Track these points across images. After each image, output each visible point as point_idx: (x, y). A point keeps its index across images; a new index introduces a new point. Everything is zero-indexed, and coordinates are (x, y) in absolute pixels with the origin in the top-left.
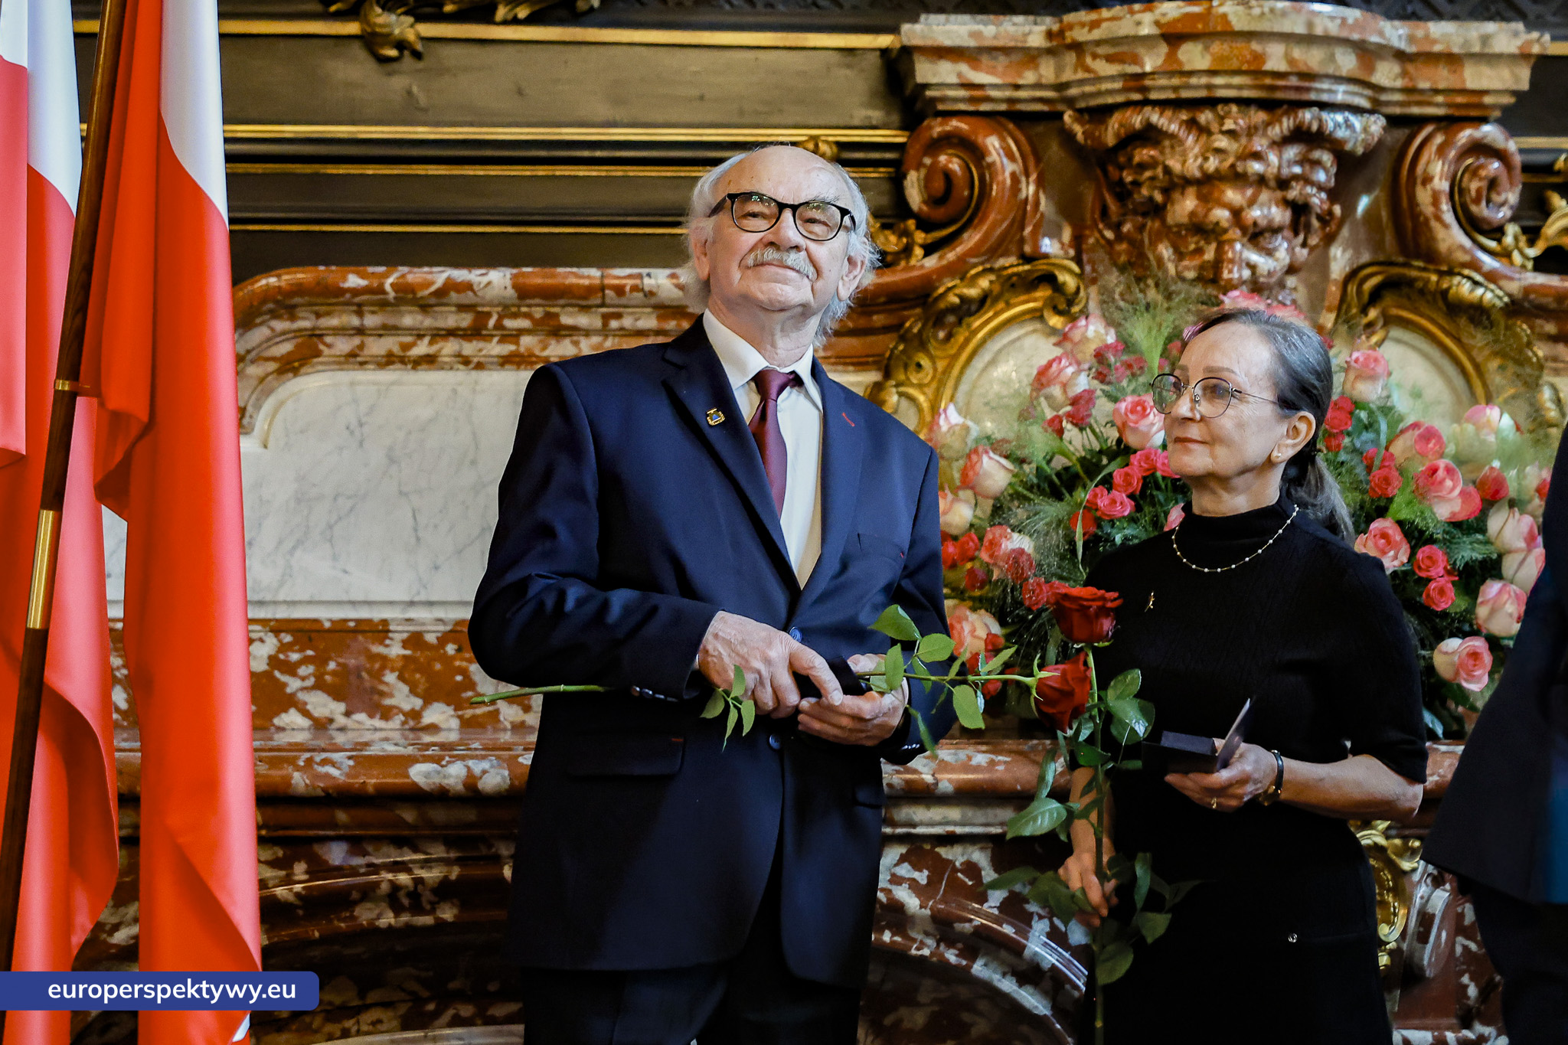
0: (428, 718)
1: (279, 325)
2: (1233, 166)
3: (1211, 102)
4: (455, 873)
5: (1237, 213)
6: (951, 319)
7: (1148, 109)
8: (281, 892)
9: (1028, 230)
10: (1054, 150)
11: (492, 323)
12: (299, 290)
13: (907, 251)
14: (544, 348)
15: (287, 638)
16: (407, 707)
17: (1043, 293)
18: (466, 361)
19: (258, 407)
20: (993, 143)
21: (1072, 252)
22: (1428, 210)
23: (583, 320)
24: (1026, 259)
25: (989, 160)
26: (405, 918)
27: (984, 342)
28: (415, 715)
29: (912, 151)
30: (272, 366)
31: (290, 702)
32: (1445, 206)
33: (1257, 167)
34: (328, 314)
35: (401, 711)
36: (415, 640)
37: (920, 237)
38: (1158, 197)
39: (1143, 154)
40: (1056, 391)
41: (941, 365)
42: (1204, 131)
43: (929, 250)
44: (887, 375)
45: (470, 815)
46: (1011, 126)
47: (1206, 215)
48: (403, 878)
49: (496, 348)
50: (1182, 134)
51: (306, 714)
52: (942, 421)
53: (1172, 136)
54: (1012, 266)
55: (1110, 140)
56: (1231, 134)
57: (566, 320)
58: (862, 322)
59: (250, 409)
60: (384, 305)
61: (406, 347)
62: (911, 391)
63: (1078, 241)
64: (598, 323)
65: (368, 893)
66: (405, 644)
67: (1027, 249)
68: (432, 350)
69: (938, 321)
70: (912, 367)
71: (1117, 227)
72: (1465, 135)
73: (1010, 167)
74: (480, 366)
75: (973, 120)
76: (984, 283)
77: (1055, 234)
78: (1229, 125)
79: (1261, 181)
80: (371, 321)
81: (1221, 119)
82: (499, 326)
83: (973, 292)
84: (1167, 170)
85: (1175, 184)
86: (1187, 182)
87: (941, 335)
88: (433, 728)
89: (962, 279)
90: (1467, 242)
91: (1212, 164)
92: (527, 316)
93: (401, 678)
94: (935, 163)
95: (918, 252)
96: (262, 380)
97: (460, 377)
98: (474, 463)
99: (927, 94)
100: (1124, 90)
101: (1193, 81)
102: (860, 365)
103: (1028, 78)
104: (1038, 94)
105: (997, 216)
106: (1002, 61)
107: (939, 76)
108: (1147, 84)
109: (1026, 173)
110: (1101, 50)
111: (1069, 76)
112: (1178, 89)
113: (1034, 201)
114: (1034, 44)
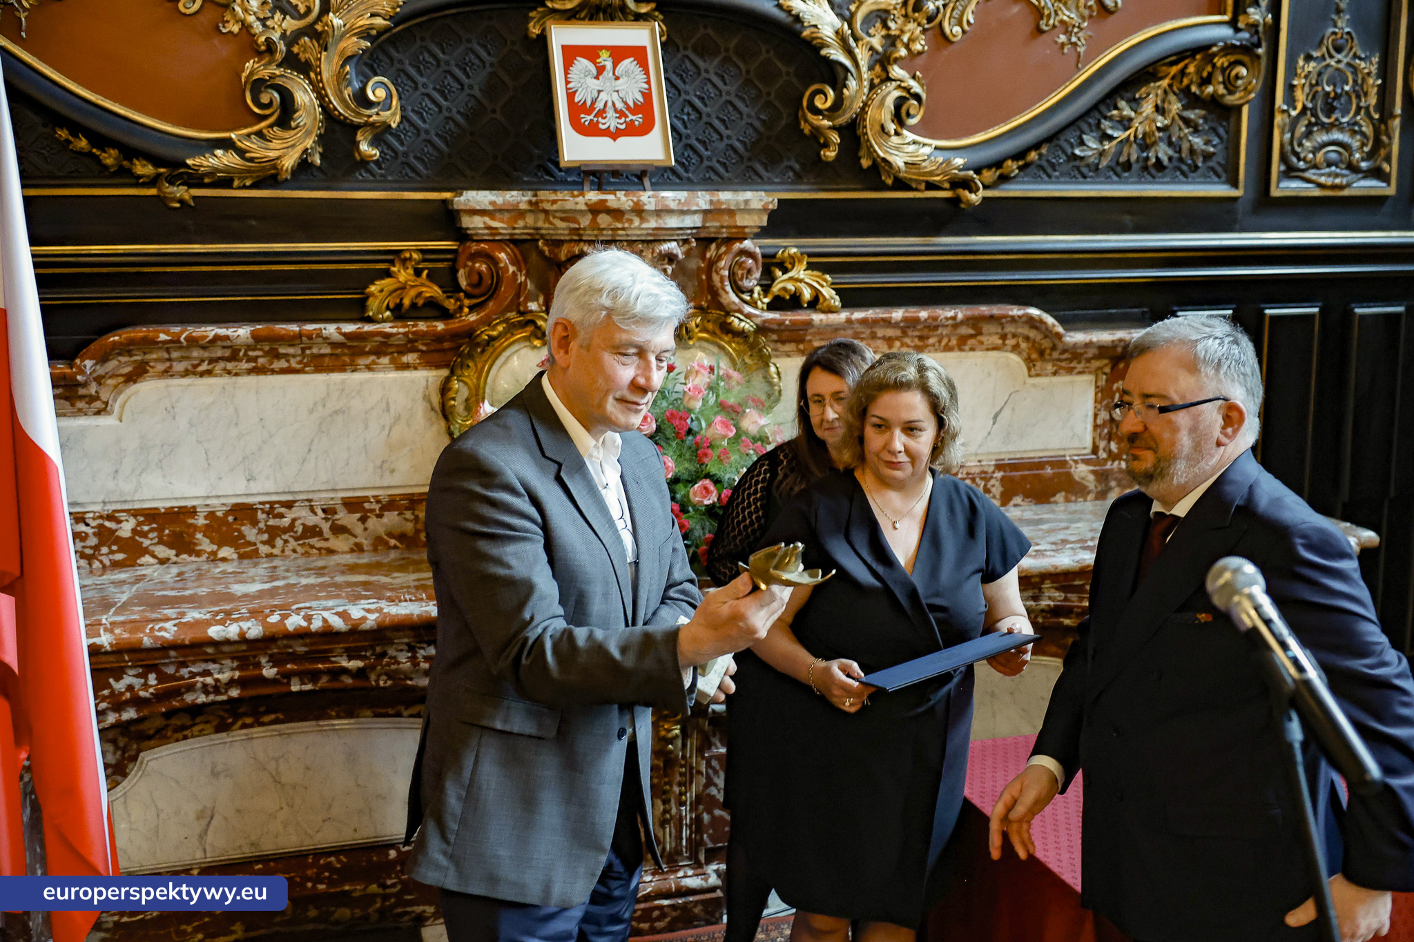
0: (221, 554)
1: (123, 359)
4: (237, 674)
6: (485, 344)
7: (582, 244)
8: (142, 694)
9: (522, 298)
10: (534, 257)
11: (241, 354)
12: (132, 342)
13: (461, 308)
14: (272, 364)
15: (142, 519)
16: (209, 550)
17: (530, 328)
18: (229, 373)
19: (115, 400)
20: (503, 256)
21: (544, 308)
22: (718, 284)
23: (291, 351)
24: (521, 314)
25: (502, 265)
26: (211, 697)
27: (499, 354)
28: (214, 553)
29: (461, 259)
30: (121, 379)
31: (146, 551)
32: (727, 283)
34: (150, 353)
35: (205, 552)
36: (211, 515)
37: (467, 302)
41: (479, 366)
43: (471, 308)
44: (452, 373)
45: (244, 647)
46: (511, 246)
48: (209, 680)
49: (245, 365)
51: (154, 556)
52: (482, 411)
54: (514, 317)
55: (563, 258)
57: (282, 350)
58: (438, 346)
59: (110, 402)
60: (181, 348)
61: (195, 366)
62: (465, 379)
64: (300, 352)
65: (191, 688)
66: (206, 518)
67: (522, 309)
68: (210, 367)
69: (478, 345)
70: (465, 367)
72: (737, 246)
73: (512, 269)
74: (236, 374)
75: (490, 244)
76: (500, 328)
77: (535, 299)
80: (175, 355)
82: (245, 354)
83: (495, 333)
87: (479, 352)
88: (224, 560)
89: (489, 326)
90: (736, 300)
92: (260, 349)
93: (204, 536)
94: (472, 268)
95: (466, 310)
96: (116, 386)
97: (226, 380)
98: (236, 424)
99: (468, 232)
100: (569, 235)
101: (605, 232)
102: (438, 366)
103: (521, 223)
104: (525, 231)
105: (506, 292)
106: (507, 216)
107: (474, 223)
108: (581, 232)
109: (520, 270)
110: (558, 215)
111: (540, 224)
112: (596, 236)
113: (524, 284)
114: (523, 206)
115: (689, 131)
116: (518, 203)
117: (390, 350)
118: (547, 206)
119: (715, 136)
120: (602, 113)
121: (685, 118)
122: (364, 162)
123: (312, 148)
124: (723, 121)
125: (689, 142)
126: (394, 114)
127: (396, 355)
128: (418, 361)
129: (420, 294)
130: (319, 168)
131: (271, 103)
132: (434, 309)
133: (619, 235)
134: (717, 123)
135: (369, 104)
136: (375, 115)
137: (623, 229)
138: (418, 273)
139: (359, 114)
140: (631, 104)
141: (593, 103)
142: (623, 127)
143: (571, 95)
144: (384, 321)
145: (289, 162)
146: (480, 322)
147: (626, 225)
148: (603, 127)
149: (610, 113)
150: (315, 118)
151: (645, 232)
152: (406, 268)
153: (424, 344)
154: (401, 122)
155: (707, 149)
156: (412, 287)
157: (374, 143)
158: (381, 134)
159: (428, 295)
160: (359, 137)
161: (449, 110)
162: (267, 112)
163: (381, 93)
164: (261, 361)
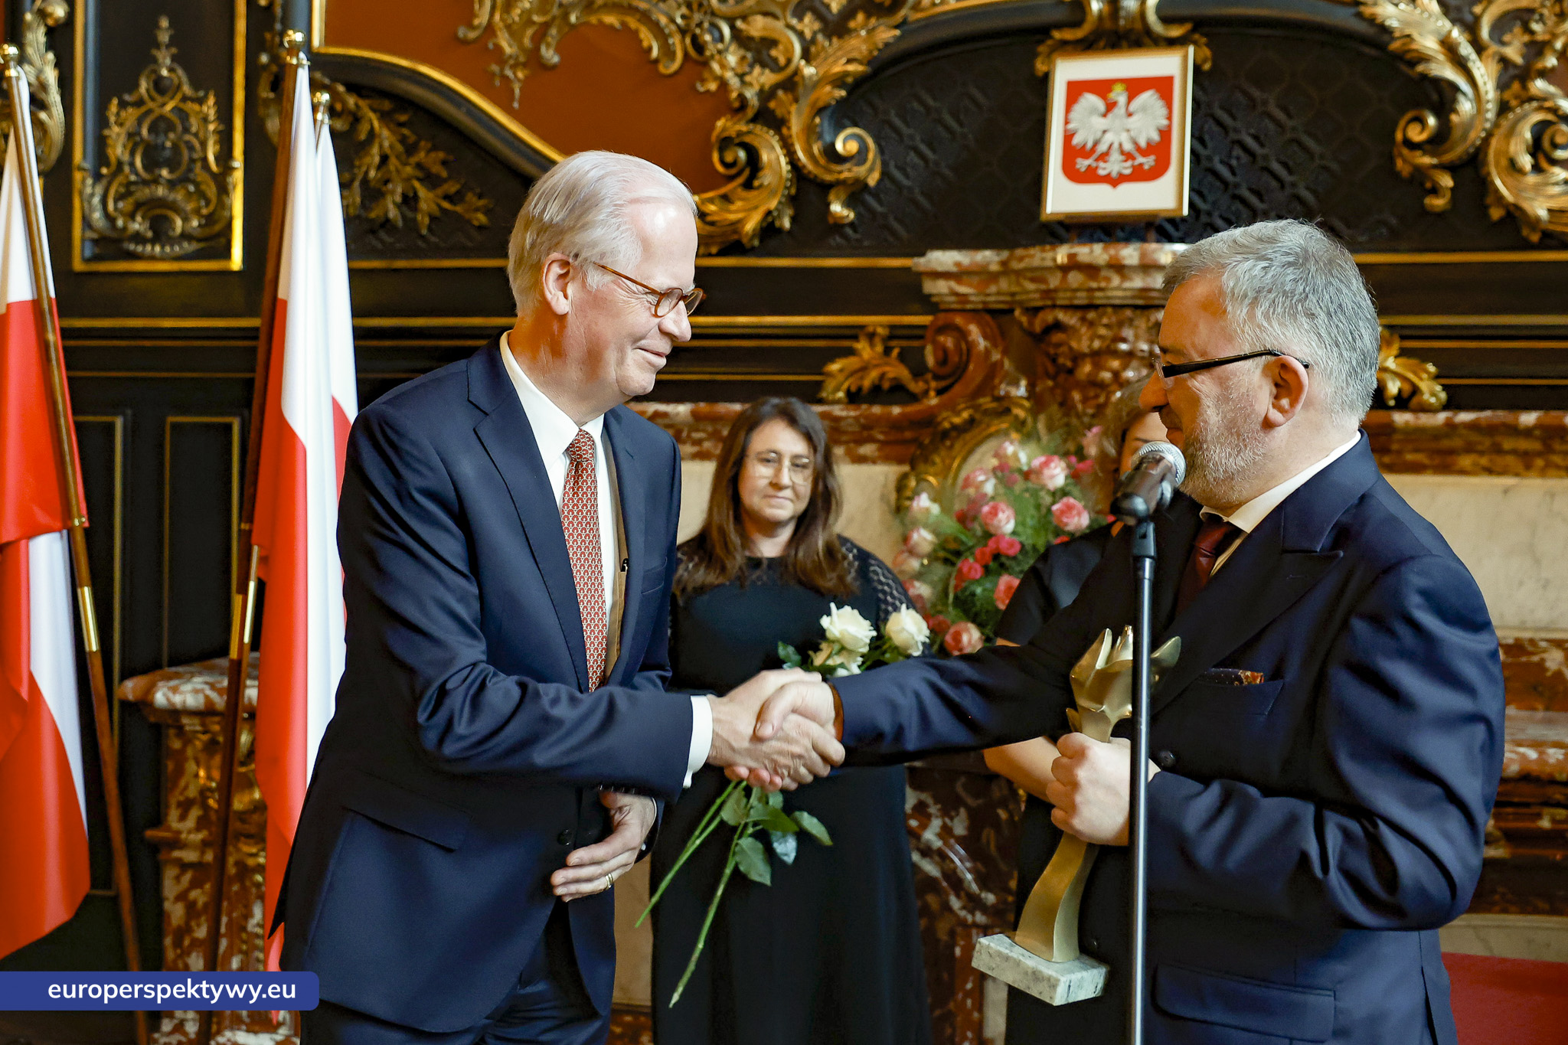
2: (1108, 347)
3: (1095, 307)
5: (1116, 374)
6: (954, 434)
7: (1056, 311)
9: (997, 381)
10: (1016, 334)
11: (684, 434)
13: (926, 393)
17: (1009, 419)
20: (974, 331)
21: (1026, 394)
24: (995, 399)
25: (972, 340)
27: (972, 449)
29: (929, 334)
33: (1124, 347)
37: (933, 384)
38: (1069, 364)
39: (1057, 337)
40: (971, 491)
41: (947, 462)
42: (1092, 324)
43: (940, 392)
44: (912, 469)
46: (988, 317)
47: (1097, 373)
50: (1078, 325)
53: (1072, 328)
54: (985, 403)
55: (1038, 327)
56: (1106, 326)
58: (898, 436)
62: (929, 477)
63: (1031, 387)
67: (996, 393)
69: (945, 435)
70: (928, 463)
71: (1054, 378)
73: (982, 344)
75: (961, 314)
76: (965, 415)
77: (1016, 383)
78: (1105, 321)
79: (1130, 355)
81: (1101, 317)
82: (689, 436)
83: (957, 420)
84: (1071, 348)
85: (1077, 358)
86: (1083, 356)
87: (948, 443)
89: (953, 412)
91: (1097, 344)
92: (704, 431)
94: (938, 342)
95: (932, 393)
99: (934, 299)
100: (1042, 298)
101: (1079, 294)
102: (900, 461)
103: (993, 289)
104: (1002, 298)
105: (975, 373)
106: (976, 280)
107: (939, 288)
108: (1054, 295)
109: (995, 345)
110: (1029, 275)
111: (1015, 289)
112: (1071, 299)
113: (1000, 363)
114: (994, 268)
115: (1237, 179)
116: (988, 264)
117: (844, 438)
118: (1016, 265)
119: (1274, 184)
120: (1104, 157)
121: (1234, 162)
122: (838, 227)
123: (777, 209)
124: (1285, 165)
125: (1237, 192)
126: (871, 170)
127: (852, 445)
128: (877, 454)
129: (882, 376)
130: (790, 232)
131: (734, 164)
132: (897, 392)
133: (1099, 298)
134: (1276, 167)
135: (840, 159)
136: (847, 172)
137: (1100, 289)
138: (887, 351)
139: (830, 171)
140: (1143, 144)
141: (1096, 143)
142: (1128, 172)
143: (1068, 137)
144: (838, 402)
145: (750, 226)
146: (940, 407)
147: (1103, 284)
148: (1102, 172)
149: (1115, 156)
150: (781, 177)
151: (1128, 294)
152: (872, 345)
153: (882, 432)
154: (880, 182)
155: (1261, 199)
156: (876, 366)
157: (848, 204)
158: (856, 193)
159: (891, 375)
160: (831, 197)
161: (937, 164)
162: (733, 171)
163: (853, 147)
164: (707, 445)
